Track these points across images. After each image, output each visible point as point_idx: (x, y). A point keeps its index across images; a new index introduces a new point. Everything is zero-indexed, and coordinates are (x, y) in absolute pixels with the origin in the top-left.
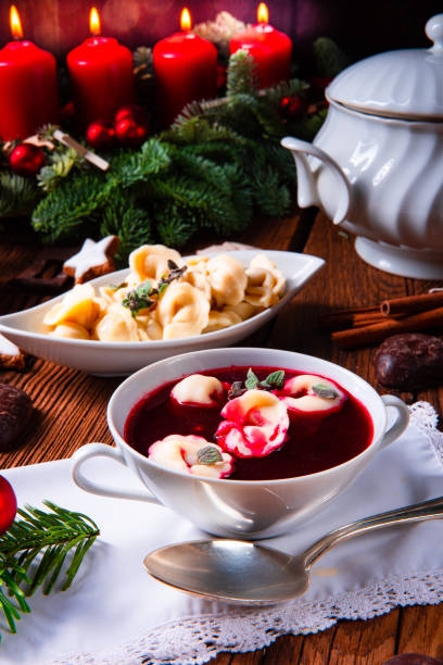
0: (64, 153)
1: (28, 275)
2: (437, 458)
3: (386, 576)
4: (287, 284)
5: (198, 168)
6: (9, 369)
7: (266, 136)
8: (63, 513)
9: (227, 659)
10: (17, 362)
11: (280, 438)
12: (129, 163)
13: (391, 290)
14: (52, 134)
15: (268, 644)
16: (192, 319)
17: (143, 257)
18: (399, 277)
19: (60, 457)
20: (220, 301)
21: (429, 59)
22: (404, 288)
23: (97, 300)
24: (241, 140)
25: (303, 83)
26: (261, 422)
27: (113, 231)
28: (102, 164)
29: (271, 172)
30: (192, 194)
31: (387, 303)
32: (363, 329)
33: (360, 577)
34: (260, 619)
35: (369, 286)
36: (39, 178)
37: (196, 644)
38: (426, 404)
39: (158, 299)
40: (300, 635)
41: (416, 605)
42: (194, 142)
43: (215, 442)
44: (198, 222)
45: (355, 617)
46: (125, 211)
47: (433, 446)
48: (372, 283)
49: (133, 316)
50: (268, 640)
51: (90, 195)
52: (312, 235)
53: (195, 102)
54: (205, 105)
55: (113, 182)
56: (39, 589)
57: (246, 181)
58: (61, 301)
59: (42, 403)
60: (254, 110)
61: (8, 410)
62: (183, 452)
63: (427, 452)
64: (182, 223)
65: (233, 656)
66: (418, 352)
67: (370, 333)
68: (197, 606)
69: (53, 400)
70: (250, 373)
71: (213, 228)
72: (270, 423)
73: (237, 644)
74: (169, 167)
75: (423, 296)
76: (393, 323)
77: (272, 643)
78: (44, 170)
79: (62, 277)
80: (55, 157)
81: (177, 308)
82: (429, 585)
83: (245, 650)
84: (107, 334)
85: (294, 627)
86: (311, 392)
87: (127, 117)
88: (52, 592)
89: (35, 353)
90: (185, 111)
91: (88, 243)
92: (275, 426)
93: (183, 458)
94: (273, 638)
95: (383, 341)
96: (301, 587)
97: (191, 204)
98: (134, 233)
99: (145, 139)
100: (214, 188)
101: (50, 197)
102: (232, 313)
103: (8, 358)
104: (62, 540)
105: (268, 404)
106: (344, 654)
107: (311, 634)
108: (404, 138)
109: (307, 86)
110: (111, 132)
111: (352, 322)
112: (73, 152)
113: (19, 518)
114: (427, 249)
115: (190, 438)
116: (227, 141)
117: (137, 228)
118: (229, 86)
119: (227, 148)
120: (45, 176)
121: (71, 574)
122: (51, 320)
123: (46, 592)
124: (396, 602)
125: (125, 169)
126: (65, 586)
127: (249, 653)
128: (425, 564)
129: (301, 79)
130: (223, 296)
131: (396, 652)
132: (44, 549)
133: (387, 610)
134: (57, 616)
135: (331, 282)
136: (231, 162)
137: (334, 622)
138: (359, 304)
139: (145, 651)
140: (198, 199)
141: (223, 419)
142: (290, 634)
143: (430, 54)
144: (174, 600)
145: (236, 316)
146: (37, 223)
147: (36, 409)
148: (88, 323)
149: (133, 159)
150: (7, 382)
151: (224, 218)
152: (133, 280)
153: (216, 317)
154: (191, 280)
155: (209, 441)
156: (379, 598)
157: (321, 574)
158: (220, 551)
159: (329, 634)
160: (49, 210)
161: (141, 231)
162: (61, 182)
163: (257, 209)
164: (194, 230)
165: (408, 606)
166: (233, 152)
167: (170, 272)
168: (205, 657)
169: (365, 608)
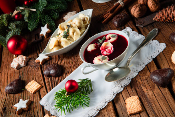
1: (33, 40)
2: (136, 36)
3: (141, 61)
10: (49, 58)
11: (113, 49)
13: (105, 7)
14: (19, 8)
17: (61, 26)
18: (105, 3)
22: (107, 5)
26: (108, 48)
27: (46, 23)
28: (35, 10)
31: (109, 11)
32: (107, 18)
33: (137, 64)
34: (126, 79)
35: (101, 8)
36: (25, 20)
37: (120, 88)
38: (128, 27)
39: (69, 33)
40: (134, 78)
41: (149, 63)
43: (102, 55)
44: (59, 11)
45: (141, 70)
46: (45, 17)
47: (134, 35)
49: (67, 39)
50: (130, 81)
51: (36, 18)
55: (38, 12)
58: (50, 43)
61: (57, 68)
62: (99, 60)
63: (134, 36)
64: (56, 13)
65: (126, 87)
66: (121, 18)
67: (108, 18)
68: (116, 82)
69: (61, 62)
72: (109, 47)
75: (113, 6)
76: (111, 14)
78: (25, 18)
79: (40, 37)
80: (23, 13)
81: (73, 33)
82: (149, 59)
83: (127, 85)
84: (64, 45)
86: (111, 37)
91: (42, 28)
94: (130, 80)
95: (112, 19)
96: (130, 71)
100: (58, 2)
101: (29, 23)
103: (47, 59)
105: (107, 44)
106: (142, 77)
107: (136, 77)
110: (29, 1)
111: (104, 18)
112: (26, 10)
115: (98, 56)
117: (49, 19)
122: (51, 47)
123: (89, 94)
124: (145, 64)
125: (39, 8)
126: (92, 90)
128: (146, 56)
130: (79, 26)
131: (150, 73)
133: (145, 66)
137: (138, 73)
139: (113, 93)
140: (57, 7)
141: (101, 50)
142: (132, 78)
144: (111, 84)
146: (30, 29)
148: (59, 44)
149: (39, 5)
151: (63, 8)
152: (60, 32)
153: (81, 31)
154: (72, 27)
156: (142, 65)
157: (131, 66)
159: (138, 75)
160: (31, 25)
162: (29, 18)
164: (59, 13)
165: (147, 64)
167: (68, 27)
168: (122, 89)
169: (141, 68)
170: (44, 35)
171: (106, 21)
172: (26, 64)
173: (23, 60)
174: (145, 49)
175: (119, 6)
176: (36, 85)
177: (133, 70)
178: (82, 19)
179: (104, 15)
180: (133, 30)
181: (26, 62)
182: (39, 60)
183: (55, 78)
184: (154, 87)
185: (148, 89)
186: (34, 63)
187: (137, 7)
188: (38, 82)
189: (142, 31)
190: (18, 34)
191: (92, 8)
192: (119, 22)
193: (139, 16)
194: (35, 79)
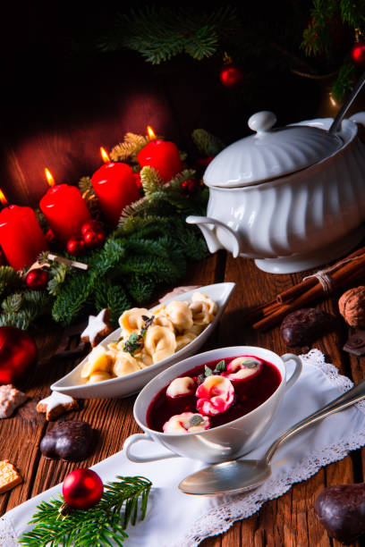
0: (58, 267)
1: (61, 350)
2: (328, 380)
3: (311, 453)
4: (217, 304)
5: (143, 247)
6: (71, 411)
7: (179, 211)
8: (128, 479)
9: (239, 525)
10: (74, 406)
11: (232, 398)
12: (100, 259)
13: (283, 285)
14: (46, 258)
15: (258, 509)
16: (167, 346)
17: (127, 318)
18: (286, 275)
19: (118, 451)
20: (180, 329)
21: (257, 143)
22: (290, 281)
23: (108, 353)
24: (164, 220)
25: (191, 170)
26: (219, 393)
27: (104, 306)
28: (84, 267)
29: (189, 234)
30: (145, 265)
31: (280, 296)
32: (270, 317)
33: (298, 458)
34: (250, 498)
35: (269, 287)
36: (48, 289)
37: (220, 522)
38: (315, 350)
39: (143, 341)
40: (274, 499)
41: (332, 463)
42: (136, 231)
43: (198, 412)
44: (154, 280)
45: (300, 480)
46: (107, 290)
47: (324, 374)
48: (270, 284)
49: (132, 356)
51: (82, 289)
52: (227, 264)
53: (127, 207)
54: (134, 205)
55: (94, 275)
56: (129, 523)
57: (176, 244)
58: (87, 361)
59: (96, 425)
60: (166, 199)
61: (79, 435)
62: (181, 424)
63: (322, 378)
64: (144, 285)
65: (241, 522)
66: (304, 321)
67: (275, 317)
68: (215, 503)
69: (102, 420)
70: (206, 367)
71: (164, 281)
72: (224, 392)
73: (242, 515)
74: (125, 253)
75: (300, 285)
76: (287, 307)
77: (260, 509)
78: (50, 283)
79: (82, 344)
80: (53, 271)
81: (156, 342)
82: (336, 450)
83: (247, 516)
84: (121, 372)
85: (270, 496)
86: (243, 367)
87: (88, 231)
88: (136, 523)
89: (83, 397)
90: (123, 213)
92: (226, 393)
93: (182, 426)
94: (260, 506)
95: (282, 321)
96: (268, 474)
97: (146, 272)
98: (117, 302)
99: (104, 241)
100: (157, 256)
101: (59, 298)
102: (190, 334)
103: (68, 405)
104: (133, 494)
105: (220, 382)
106: (299, 501)
107: (279, 497)
108: (256, 196)
109: (194, 172)
110: (82, 243)
111: (262, 314)
112: (63, 265)
113: (105, 490)
114: (294, 255)
115: (183, 414)
116: (156, 223)
117: (118, 298)
118: (145, 190)
119: (157, 227)
120: (52, 287)
121: (144, 510)
122: (86, 374)
123: (134, 524)
124: (320, 465)
125: (98, 265)
126: (142, 518)
127: (249, 517)
128: (332, 440)
129: (188, 169)
130: (180, 325)
132: (125, 502)
133: (317, 470)
134: (143, 534)
135: (246, 292)
136: (162, 236)
137: (290, 486)
138: (266, 301)
139: (195, 534)
140: (149, 268)
141: (198, 398)
142: (269, 500)
143: (257, 139)
144: (201, 503)
145: (193, 335)
146: (56, 317)
147: (94, 430)
148: (108, 369)
149: (101, 256)
150: (72, 419)
151: (169, 274)
152: (125, 334)
153: (180, 339)
154: (159, 324)
155: (194, 412)
156: (311, 466)
157: (278, 464)
158: (219, 470)
159: (289, 493)
160: (60, 306)
161: (121, 299)
162: (62, 286)
163: (188, 259)
164: (153, 287)
165: (327, 465)
166: (162, 229)
167: (145, 322)
168: (227, 527)
169: (304, 474)
170: (92, 340)
171: (265, 324)
172: (12, 412)
173: (6, 400)
174: (336, 419)
175: (317, 287)
176: (7, 475)
177: (281, 475)
178: (192, 306)
179: (268, 306)
180: (328, 360)
181: (14, 406)
182: (46, 406)
183: (65, 464)
184: (318, 538)
185: (300, 541)
186: (32, 414)
187: (354, 294)
188: (18, 467)
189: (354, 365)
190: (21, 326)
191: (234, 282)
192: (297, 332)
193: (358, 321)
194: (13, 459)
